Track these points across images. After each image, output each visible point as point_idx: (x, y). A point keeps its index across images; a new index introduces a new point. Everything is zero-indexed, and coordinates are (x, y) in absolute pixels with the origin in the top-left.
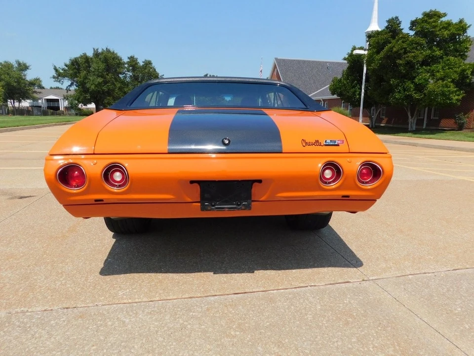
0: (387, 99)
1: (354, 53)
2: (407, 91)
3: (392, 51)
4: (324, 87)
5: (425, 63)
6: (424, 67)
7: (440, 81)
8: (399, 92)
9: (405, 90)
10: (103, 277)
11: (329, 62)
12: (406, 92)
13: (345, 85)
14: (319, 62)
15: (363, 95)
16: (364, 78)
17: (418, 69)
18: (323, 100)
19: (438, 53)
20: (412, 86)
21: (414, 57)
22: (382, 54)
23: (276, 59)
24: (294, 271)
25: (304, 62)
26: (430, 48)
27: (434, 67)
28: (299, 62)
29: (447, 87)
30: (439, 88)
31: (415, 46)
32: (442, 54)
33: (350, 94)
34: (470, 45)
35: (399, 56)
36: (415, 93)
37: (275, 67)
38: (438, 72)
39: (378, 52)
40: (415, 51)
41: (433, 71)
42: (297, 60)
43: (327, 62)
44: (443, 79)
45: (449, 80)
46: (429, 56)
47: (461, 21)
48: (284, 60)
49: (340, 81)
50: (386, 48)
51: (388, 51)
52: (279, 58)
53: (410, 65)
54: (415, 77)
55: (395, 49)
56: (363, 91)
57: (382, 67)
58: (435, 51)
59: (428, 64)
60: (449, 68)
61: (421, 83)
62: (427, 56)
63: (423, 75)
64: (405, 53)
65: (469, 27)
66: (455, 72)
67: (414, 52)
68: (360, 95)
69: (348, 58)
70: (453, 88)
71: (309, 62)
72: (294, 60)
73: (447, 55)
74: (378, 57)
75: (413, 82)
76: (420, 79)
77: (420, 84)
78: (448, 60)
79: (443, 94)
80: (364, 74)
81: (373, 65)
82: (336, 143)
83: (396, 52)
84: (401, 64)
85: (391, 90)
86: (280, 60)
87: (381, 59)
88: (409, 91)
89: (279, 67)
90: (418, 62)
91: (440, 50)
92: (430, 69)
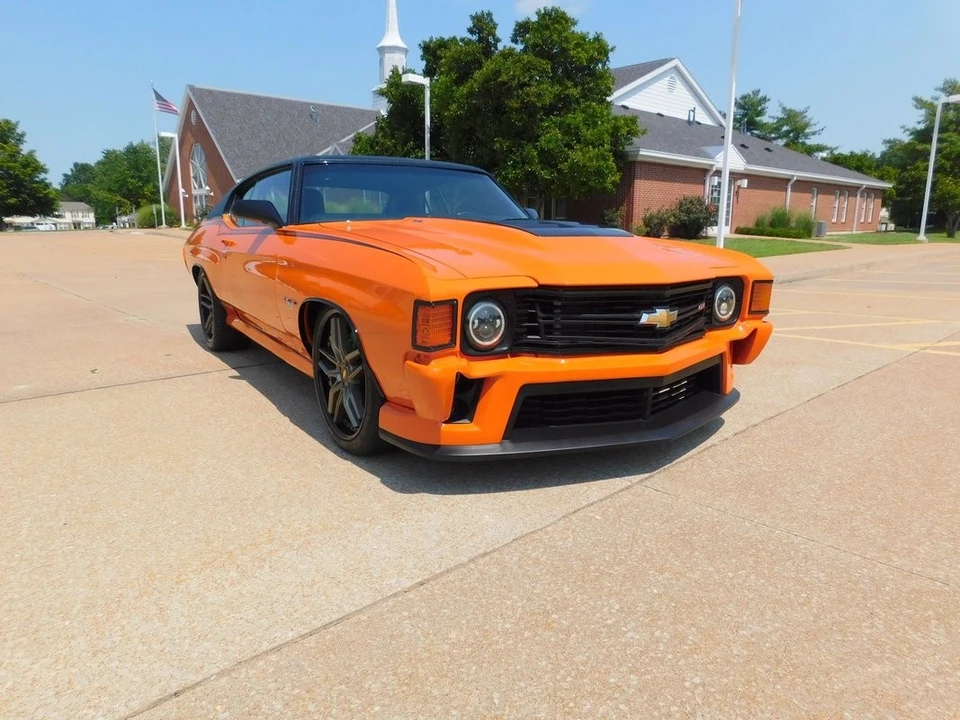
1: (403, 80)
2: (528, 163)
5: (549, 110)
6: (552, 117)
7: (590, 147)
8: (514, 166)
9: (523, 162)
11: (313, 104)
12: (526, 167)
14: (291, 102)
16: (427, 136)
17: (542, 120)
19: (575, 92)
20: (535, 154)
21: (539, 96)
22: (472, 84)
23: (192, 88)
25: (259, 99)
26: (560, 82)
27: (570, 118)
28: (247, 99)
30: (592, 161)
31: (534, 72)
32: (578, 94)
34: (612, 84)
35: (509, 92)
36: (542, 169)
37: (190, 108)
38: (577, 128)
39: (459, 82)
41: (569, 124)
42: (241, 95)
43: (308, 104)
44: (592, 143)
45: (606, 145)
46: (558, 98)
47: (597, 39)
48: (210, 92)
49: (374, 140)
50: (477, 74)
51: (487, 81)
52: (197, 86)
53: (529, 109)
54: (539, 137)
55: (504, 78)
57: (475, 112)
58: (567, 88)
59: (557, 112)
60: (595, 124)
61: (552, 150)
62: (555, 95)
63: (551, 135)
64: (522, 85)
65: (612, 50)
66: (605, 130)
69: (388, 91)
70: (611, 163)
71: (268, 100)
72: (236, 95)
73: (584, 96)
74: (464, 90)
75: (535, 147)
76: (549, 142)
77: (549, 151)
78: (589, 107)
80: (427, 131)
83: (504, 83)
84: (513, 109)
85: (494, 161)
86: (201, 90)
87: (471, 94)
88: (530, 163)
89: (201, 107)
90: (543, 108)
91: (576, 86)
92: (561, 123)
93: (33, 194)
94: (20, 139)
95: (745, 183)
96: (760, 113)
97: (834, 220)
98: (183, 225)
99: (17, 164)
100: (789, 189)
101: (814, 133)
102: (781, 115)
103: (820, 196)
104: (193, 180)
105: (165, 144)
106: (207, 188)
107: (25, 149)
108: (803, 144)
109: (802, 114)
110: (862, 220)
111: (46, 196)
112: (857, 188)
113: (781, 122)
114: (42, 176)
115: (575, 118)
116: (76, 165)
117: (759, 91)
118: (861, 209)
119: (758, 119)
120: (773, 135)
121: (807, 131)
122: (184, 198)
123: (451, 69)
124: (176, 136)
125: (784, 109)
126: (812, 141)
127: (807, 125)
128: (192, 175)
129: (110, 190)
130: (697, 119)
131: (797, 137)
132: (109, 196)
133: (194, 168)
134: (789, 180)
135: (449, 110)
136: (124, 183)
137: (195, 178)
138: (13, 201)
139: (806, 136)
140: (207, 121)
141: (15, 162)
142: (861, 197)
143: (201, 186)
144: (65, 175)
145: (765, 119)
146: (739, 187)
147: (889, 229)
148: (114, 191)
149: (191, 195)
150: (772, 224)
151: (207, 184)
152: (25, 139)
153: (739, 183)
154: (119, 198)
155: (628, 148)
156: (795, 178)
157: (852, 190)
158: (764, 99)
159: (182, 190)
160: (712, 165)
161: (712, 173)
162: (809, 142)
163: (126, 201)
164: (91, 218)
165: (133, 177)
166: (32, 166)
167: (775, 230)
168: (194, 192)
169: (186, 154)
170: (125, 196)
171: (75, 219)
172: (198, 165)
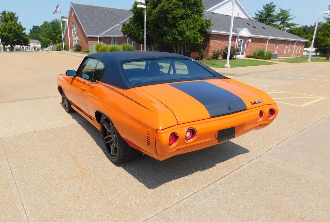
0: (163, 40)
1: (137, 7)
3: (164, 8)
4: (111, 27)
5: (182, 18)
6: (182, 20)
7: (192, 30)
8: (170, 36)
9: (173, 35)
12: (174, 36)
13: (132, 29)
14: (105, 8)
15: (145, 36)
16: (145, 24)
17: (179, 21)
18: (113, 37)
19: (189, 12)
20: (177, 32)
21: (177, 14)
22: (157, 10)
23: (72, 3)
25: (94, 7)
26: (185, 8)
27: (188, 21)
28: (90, 7)
29: (196, 34)
30: (192, 34)
31: (176, 6)
32: (191, 13)
33: (137, 35)
34: (204, 9)
35: (168, 12)
36: (179, 37)
37: (72, 10)
38: (190, 24)
39: (154, 8)
40: (177, 10)
41: (187, 23)
42: (89, 6)
43: (111, 9)
44: (193, 29)
45: (197, 30)
48: (78, 5)
49: (128, 26)
50: (159, 6)
51: (161, 8)
52: (74, 3)
53: (174, 18)
54: (178, 27)
55: (165, 8)
56: (145, 33)
57: (158, 18)
58: (187, 11)
59: (184, 19)
60: (196, 22)
61: (182, 31)
62: (183, 13)
63: (182, 26)
64: (172, 10)
66: (199, 25)
67: (176, 10)
68: (143, 36)
69: (133, 10)
70: (199, 35)
71: (97, 7)
72: (86, 6)
73: (193, 13)
74: (155, 11)
75: (177, 30)
76: (181, 28)
77: (181, 31)
78: (194, 17)
79: (194, 38)
80: (145, 22)
83: (166, 10)
84: (169, 18)
85: (164, 34)
87: (157, 13)
88: (175, 35)
89: (75, 10)
90: (179, 17)
91: (190, 10)
92: (185, 22)
93: (21, 38)
94: (17, 18)
95: (250, 41)
96: (273, 11)
97: (285, 53)
98: (70, 50)
99: (16, 28)
100: (267, 42)
101: (291, 19)
102: (279, 12)
103: (279, 45)
104: (73, 35)
105: (64, 22)
106: (78, 38)
107: (18, 22)
108: (287, 23)
109: (287, 12)
110: (296, 53)
111: (26, 38)
112: (295, 42)
113: (280, 15)
114: (24, 31)
115: (189, 21)
116: (34, 26)
117: (272, 3)
118: (296, 49)
119: (272, 13)
120: (276, 20)
121: (288, 18)
122: (70, 41)
123: (151, 4)
124: (67, 20)
125: (281, 10)
126: (290, 22)
127: (288, 16)
128: (73, 33)
129: (46, 37)
130: (240, 17)
131: (285, 20)
132: (46, 39)
133: (73, 31)
134: (267, 39)
135: (150, 17)
136: (51, 35)
137: (74, 34)
138: (15, 40)
139: (288, 20)
140: (77, 15)
141: (15, 27)
142: (296, 45)
143: (75, 37)
144: (31, 30)
145: (274, 13)
146: (248, 42)
147: (317, 55)
148: (48, 37)
149: (72, 40)
150: (258, 55)
151: (78, 36)
152: (18, 18)
153: (248, 40)
154: (49, 40)
155: (207, 30)
156: (270, 39)
157: (293, 42)
158: (274, 6)
159: (69, 38)
160: (238, 35)
161: (238, 37)
162: (289, 22)
163: (51, 40)
164: (39, 45)
165: (53, 32)
166: (21, 28)
167: (259, 57)
168: (74, 39)
169: (71, 26)
170: (51, 39)
171: (34, 46)
172: (75, 30)
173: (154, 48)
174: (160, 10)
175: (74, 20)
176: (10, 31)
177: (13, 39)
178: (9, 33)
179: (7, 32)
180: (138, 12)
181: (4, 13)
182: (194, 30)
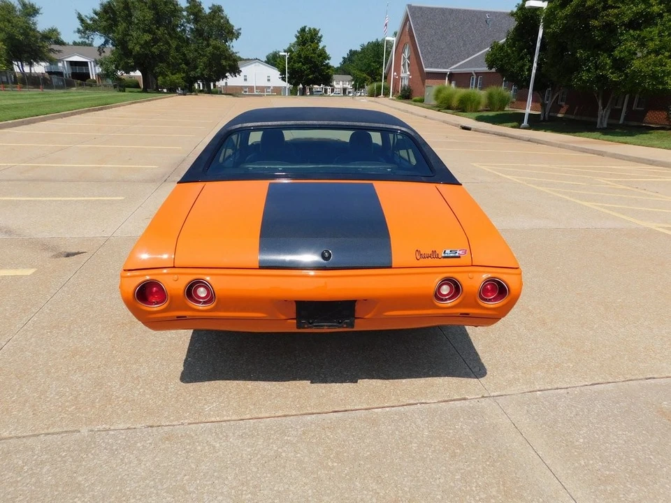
0: (570, 80)
1: (526, 6)
2: (600, 69)
3: (585, 5)
4: (479, 51)
5: (633, 24)
6: (631, 31)
7: (653, 55)
8: (588, 71)
9: (597, 68)
10: (184, 384)
11: (488, 12)
12: (598, 71)
13: (508, 55)
14: (474, 11)
15: (534, 71)
16: (538, 45)
17: (622, 34)
18: (476, 73)
20: (609, 62)
21: (617, 16)
23: (410, 7)
24: (404, 381)
25: (452, 11)
27: (646, 32)
28: (443, 11)
29: (661, 65)
30: (648, 66)
32: (662, 9)
33: (515, 69)
35: (594, 13)
36: (612, 73)
37: (407, 19)
38: (652, 40)
39: (563, 6)
40: (621, 5)
41: (644, 37)
42: (440, 9)
43: (486, 12)
44: (657, 52)
46: (640, 14)
48: (421, 8)
49: (501, 48)
50: (576, 1)
51: (578, 6)
52: (413, 5)
53: (610, 29)
54: (615, 48)
56: (535, 65)
57: (566, 30)
58: (651, 5)
59: (637, 27)
61: (623, 58)
62: (637, 13)
63: (627, 43)
64: (605, 8)
67: (619, 7)
68: (530, 70)
69: (516, 13)
71: (458, 11)
72: (437, 9)
74: (563, 13)
75: (610, 56)
76: (622, 52)
77: (620, 58)
79: (654, 76)
80: (539, 40)
81: (552, 26)
82: (457, 255)
83: (591, 8)
84: (596, 27)
85: (576, 66)
86: (415, 7)
87: (566, 16)
88: (603, 68)
89: (413, 20)
90: (623, 24)
92: (639, 36)
94: (319, 41)
98: (391, 97)
99: (316, 55)
104: (402, 67)
106: (408, 73)
107: (321, 45)
115: (651, 32)
116: (351, 51)
122: (395, 79)
124: (393, 39)
128: (402, 64)
129: (361, 70)
132: (360, 74)
133: (404, 60)
135: (550, 28)
136: (369, 66)
137: (404, 65)
138: (310, 77)
140: (415, 29)
141: (315, 53)
143: (405, 72)
144: (344, 58)
148: (364, 71)
149: (399, 77)
151: (409, 70)
152: (322, 39)
154: (365, 75)
163: (368, 77)
164: (348, 86)
165: (374, 62)
166: (323, 55)
168: (402, 75)
169: (401, 51)
170: (368, 74)
171: (345, 86)
172: (406, 57)
173: (552, 98)
174: (574, 11)
175: (408, 38)
176: (307, 60)
177: (308, 75)
178: (303, 65)
179: (301, 61)
180: (527, 18)
181: (303, 30)
182: (658, 55)
